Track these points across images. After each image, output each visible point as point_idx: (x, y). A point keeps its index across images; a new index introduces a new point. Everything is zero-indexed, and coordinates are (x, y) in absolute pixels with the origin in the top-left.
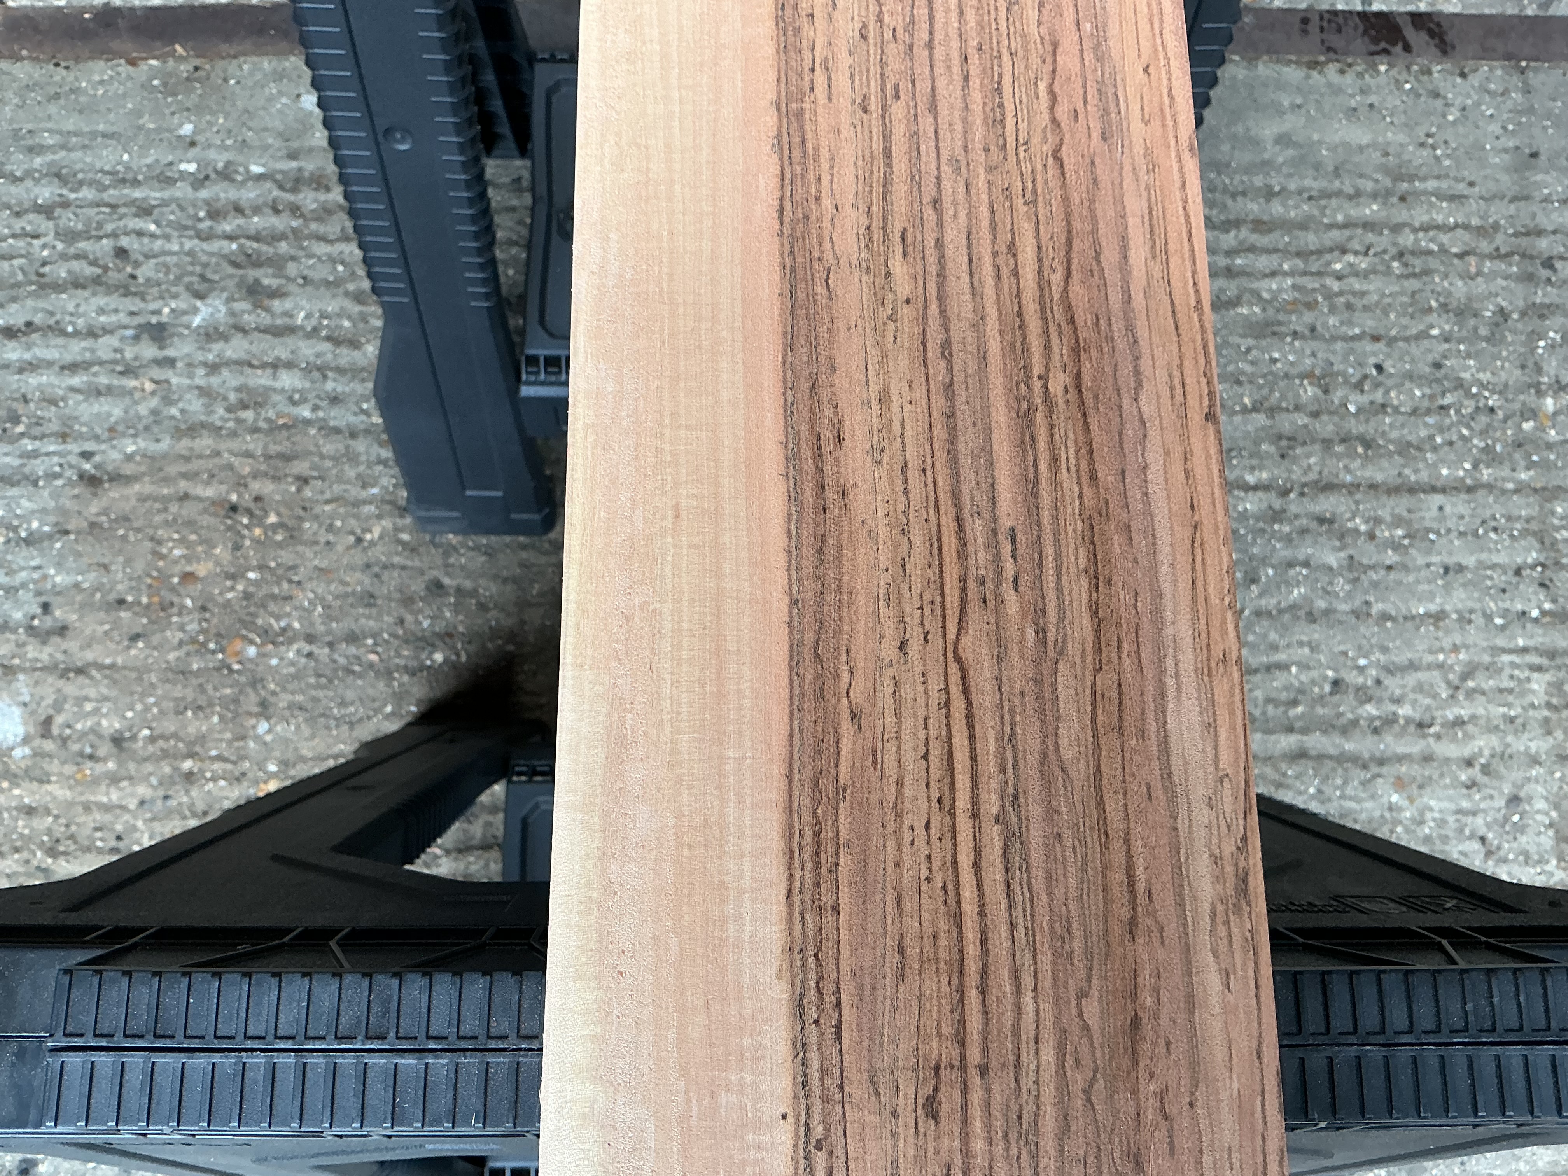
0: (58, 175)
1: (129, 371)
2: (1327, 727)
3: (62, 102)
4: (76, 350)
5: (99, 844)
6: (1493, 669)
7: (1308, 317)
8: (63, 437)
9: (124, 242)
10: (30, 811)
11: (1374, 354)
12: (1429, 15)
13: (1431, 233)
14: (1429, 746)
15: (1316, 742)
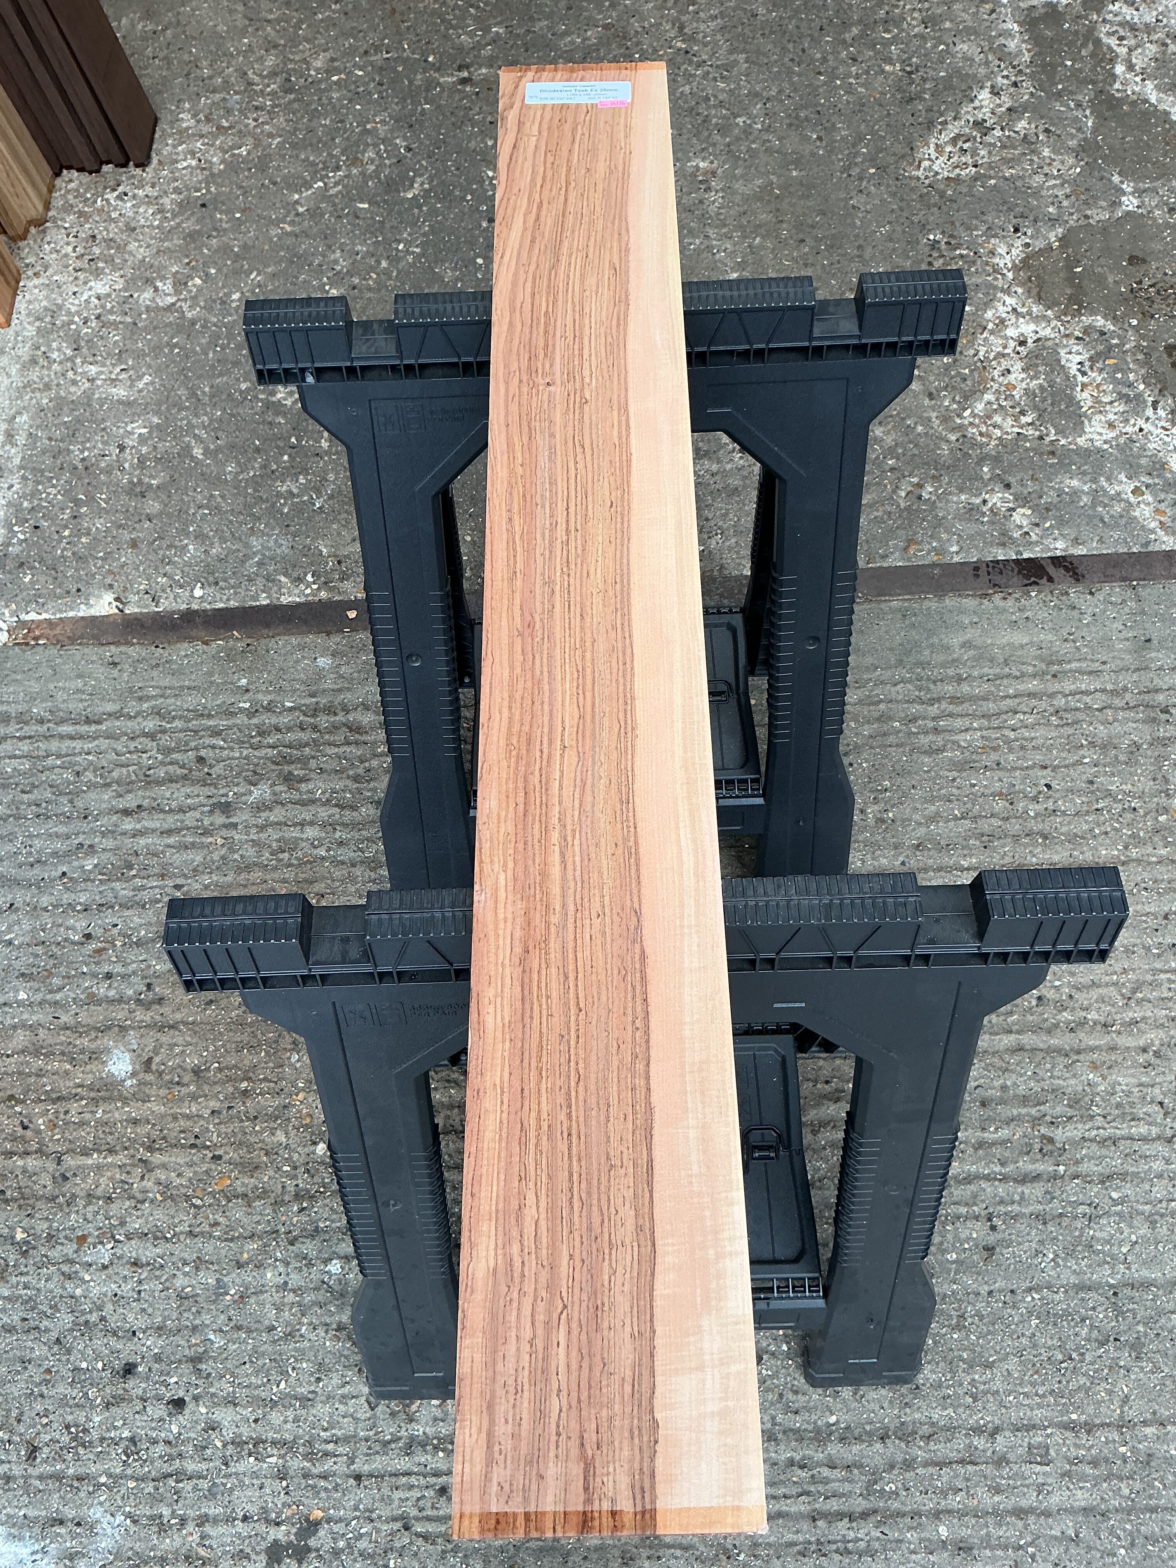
0: (157, 713)
1: (206, 833)
2: (1036, 1029)
3: (161, 669)
4: (171, 821)
5: (183, 1141)
6: (1154, 985)
7: (994, 756)
8: (163, 876)
9: (203, 753)
10: (135, 1122)
11: (1044, 777)
12: (1063, 557)
13: (1077, 697)
14: (1113, 1039)
15: (1028, 1039)
